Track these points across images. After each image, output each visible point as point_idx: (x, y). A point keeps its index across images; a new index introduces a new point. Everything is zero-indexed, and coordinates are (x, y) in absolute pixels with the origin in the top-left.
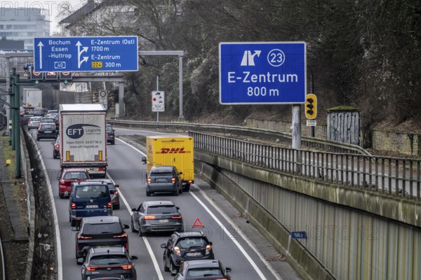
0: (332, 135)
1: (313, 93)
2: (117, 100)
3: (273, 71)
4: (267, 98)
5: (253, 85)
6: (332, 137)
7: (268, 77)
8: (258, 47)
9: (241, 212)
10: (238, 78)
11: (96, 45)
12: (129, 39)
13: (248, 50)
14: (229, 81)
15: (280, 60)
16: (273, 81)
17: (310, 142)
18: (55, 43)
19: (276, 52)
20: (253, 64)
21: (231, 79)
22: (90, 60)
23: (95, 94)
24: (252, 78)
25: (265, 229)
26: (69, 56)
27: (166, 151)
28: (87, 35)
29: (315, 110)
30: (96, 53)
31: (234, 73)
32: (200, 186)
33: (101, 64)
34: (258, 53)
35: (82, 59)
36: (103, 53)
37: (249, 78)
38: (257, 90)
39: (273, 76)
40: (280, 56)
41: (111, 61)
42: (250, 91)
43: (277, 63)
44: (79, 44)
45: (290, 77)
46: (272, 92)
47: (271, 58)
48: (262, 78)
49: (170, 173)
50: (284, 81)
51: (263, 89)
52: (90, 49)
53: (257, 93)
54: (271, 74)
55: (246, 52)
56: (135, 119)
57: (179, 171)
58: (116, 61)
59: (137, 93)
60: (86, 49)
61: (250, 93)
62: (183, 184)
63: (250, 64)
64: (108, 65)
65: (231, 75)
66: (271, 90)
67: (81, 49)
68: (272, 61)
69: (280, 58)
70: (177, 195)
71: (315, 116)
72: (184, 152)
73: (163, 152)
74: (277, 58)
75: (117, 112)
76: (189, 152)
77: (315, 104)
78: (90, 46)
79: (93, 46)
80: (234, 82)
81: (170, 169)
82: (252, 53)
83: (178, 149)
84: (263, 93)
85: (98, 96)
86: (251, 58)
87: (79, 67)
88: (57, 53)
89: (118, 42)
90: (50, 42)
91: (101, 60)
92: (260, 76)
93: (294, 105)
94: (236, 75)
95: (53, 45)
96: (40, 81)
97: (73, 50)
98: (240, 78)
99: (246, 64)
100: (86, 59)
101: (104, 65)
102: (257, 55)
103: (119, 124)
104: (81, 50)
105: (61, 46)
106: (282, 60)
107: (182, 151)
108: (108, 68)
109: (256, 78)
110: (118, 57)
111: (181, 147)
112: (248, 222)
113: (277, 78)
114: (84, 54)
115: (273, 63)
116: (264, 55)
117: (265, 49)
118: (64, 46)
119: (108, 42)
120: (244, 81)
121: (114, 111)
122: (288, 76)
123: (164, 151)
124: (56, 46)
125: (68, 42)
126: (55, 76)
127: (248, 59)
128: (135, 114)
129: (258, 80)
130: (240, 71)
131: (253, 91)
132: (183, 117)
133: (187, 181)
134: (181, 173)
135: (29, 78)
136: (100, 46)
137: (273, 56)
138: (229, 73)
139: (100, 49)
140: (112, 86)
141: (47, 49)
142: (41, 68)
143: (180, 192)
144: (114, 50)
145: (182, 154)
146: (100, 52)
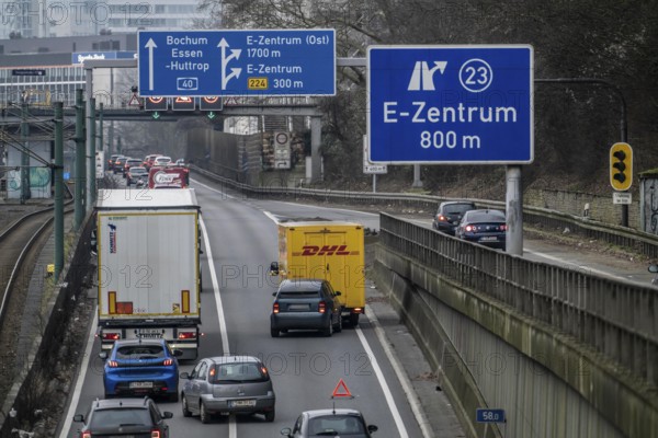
0: (649, 221)
1: (626, 141)
2: (307, 151)
3: (470, 100)
4: (459, 153)
5: (431, 127)
6: (649, 226)
7: (459, 113)
8: (440, 55)
9: (434, 368)
10: (402, 114)
11: (256, 46)
12: (318, 34)
13: (421, 60)
14: (386, 120)
15: (482, 79)
16: (470, 120)
17: (614, 235)
18: (178, 41)
19: (476, 65)
20: (432, 88)
21: (390, 116)
22: (244, 75)
23: (268, 139)
24: (430, 114)
25: (460, 403)
26: (205, 67)
27: (312, 251)
28: (254, 27)
29: (629, 173)
30: (256, 61)
31: (395, 103)
32: (379, 319)
33: (265, 81)
34: (441, 65)
35: (228, 72)
36: (270, 61)
37: (424, 114)
38: (439, 136)
39: (471, 110)
40: (482, 72)
41: (285, 76)
42: (426, 140)
43: (478, 86)
44: (223, 44)
45: (502, 113)
46: (468, 141)
47: (466, 76)
48: (449, 113)
49: (316, 293)
50: (490, 119)
51: (451, 136)
52: (244, 55)
53: (438, 143)
54: (466, 106)
55: (418, 64)
56: (339, 187)
57: (335, 290)
58: (294, 77)
59: (342, 138)
60: (236, 53)
61: (426, 143)
62: (344, 314)
63: (425, 88)
64: (278, 83)
65: (390, 108)
66: (465, 138)
67: (228, 53)
68: (468, 82)
69: (484, 75)
70: (329, 335)
71: (629, 184)
72: (347, 253)
73: (307, 253)
74: (478, 76)
75: (309, 174)
76: (357, 253)
77: (629, 162)
78: (244, 47)
79: (251, 47)
80: (395, 121)
81: (316, 286)
82: (431, 66)
83: (334, 248)
84: (451, 143)
85: (272, 142)
86: (428, 75)
87: (224, 87)
88: (182, 61)
89: (298, 40)
90: (170, 40)
91: (264, 75)
92: (445, 110)
93: (510, 166)
94: (399, 109)
95: (174, 46)
96: (161, 113)
97: (212, 54)
98: (407, 114)
99: (418, 89)
100: (237, 72)
101: (271, 83)
102: (438, 71)
103: (307, 196)
104: (228, 55)
105: (190, 48)
106: (487, 81)
107: (342, 251)
108: (280, 91)
109: (438, 114)
110: (298, 69)
111: (340, 244)
112: (438, 389)
113: (476, 114)
114: (233, 64)
115: (468, 86)
116: (452, 69)
117: (455, 59)
118: (196, 48)
119: (278, 41)
120: (415, 120)
121: (303, 171)
122: (498, 110)
123: (308, 251)
124: (180, 47)
125: (204, 40)
126: (190, 105)
127: (422, 78)
128: (340, 177)
129: (441, 117)
130: (406, 99)
131: (432, 139)
132: (420, 184)
133: (351, 310)
134: (339, 294)
135: (142, 107)
136: (263, 47)
137: (471, 72)
138: (386, 104)
139: (264, 53)
140: (303, 123)
141: (163, 53)
142: (151, 88)
143: (337, 330)
144: (289, 55)
145: (343, 256)
146: (263, 60)
